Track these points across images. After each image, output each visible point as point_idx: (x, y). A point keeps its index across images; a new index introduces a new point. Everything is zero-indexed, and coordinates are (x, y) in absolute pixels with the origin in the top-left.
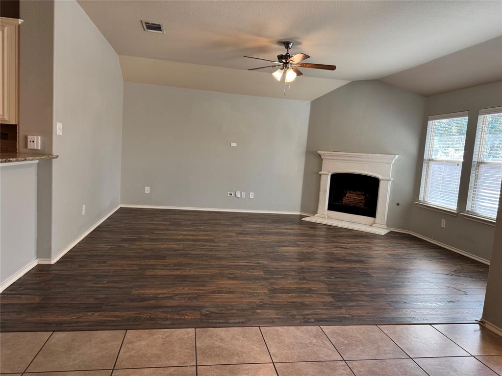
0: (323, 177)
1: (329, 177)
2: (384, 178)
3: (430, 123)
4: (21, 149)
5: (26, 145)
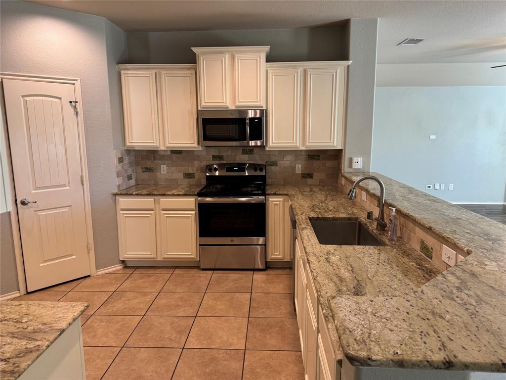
4: (345, 168)
5: (351, 165)
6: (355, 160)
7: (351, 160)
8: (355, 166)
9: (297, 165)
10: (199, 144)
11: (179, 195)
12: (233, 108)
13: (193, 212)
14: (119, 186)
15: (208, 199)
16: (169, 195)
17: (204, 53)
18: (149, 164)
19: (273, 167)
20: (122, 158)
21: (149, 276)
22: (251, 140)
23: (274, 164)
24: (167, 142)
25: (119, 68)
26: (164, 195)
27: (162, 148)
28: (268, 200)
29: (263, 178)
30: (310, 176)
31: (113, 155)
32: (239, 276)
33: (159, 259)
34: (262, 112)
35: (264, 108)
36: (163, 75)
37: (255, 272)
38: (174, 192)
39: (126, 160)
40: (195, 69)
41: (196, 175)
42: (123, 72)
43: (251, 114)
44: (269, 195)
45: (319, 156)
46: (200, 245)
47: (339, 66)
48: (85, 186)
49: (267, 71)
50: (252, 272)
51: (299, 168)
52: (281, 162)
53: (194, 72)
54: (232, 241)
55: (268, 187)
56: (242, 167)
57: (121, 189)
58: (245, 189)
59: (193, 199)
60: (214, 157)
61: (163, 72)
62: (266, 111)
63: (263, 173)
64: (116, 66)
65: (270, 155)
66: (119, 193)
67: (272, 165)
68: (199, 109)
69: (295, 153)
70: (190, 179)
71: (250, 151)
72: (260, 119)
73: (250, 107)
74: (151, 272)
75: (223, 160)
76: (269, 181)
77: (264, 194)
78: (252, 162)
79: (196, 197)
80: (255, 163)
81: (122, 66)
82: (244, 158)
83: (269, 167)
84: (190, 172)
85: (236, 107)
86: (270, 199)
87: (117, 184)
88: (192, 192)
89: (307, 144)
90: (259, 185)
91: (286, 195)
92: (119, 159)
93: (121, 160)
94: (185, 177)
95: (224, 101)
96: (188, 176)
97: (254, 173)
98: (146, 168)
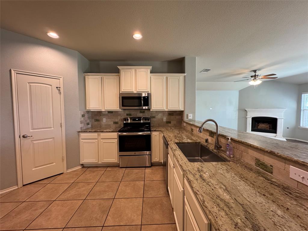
0: (248, 119)
1: (251, 118)
2: (279, 118)
3: (303, 95)
4: (185, 119)
5: (187, 118)
6: (189, 115)
7: (187, 115)
8: (189, 118)
9: (164, 118)
10: (120, 108)
11: (110, 132)
12: (136, 92)
13: (117, 140)
14: (81, 128)
15: (125, 134)
16: (105, 132)
17: (123, 69)
18: (98, 118)
19: (153, 119)
20: (84, 115)
21: (94, 172)
22: (144, 106)
23: (154, 117)
24: (105, 107)
25: (85, 75)
26: (103, 132)
27: (103, 110)
28: (152, 134)
29: (149, 124)
30: (170, 122)
31: (79, 113)
32: (139, 170)
33: (100, 163)
34: (148, 94)
35: (150, 92)
36: (105, 78)
37: (146, 168)
38: (108, 130)
39: (86, 116)
40: (119, 76)
41: (119, 122)
42: (86, 77)
43: (143, 95)
44: (152, 131)
45: (173, 114)
46: (120, 156)
47: (181, 76)
48: (63, 128)
49: (151, 77)
50: (144, 168)
51: (165, 119)
52: (157, 117)
53: (119, 77)
54: (135, 153)
55: (151, 128)
56: (140, 119)
57: (83, 129)
58: (141, 129)
59: (117, 134)
60: (127, 115)
61: (105, 77)
62: (151, 94)
63: (149, 122)
64: (83, 74)
65: (152, 114)
66: (81, 131)
67: (153, 118)
68: (120, 92)
69: (163, 112)
70: (116, 125)
71: (143, 111)
72: (148, 97)
73: (143, 92)
74: (95, 169)
75: (131, 116)
76: (152, 125)
77: (150, 131)
78: (144, 117)
79: (118, 132)
80: (146, 117)
81: (86, 74)
82: (141, 115)
83: (152, 119)
84: (116, 121)
85: (137, 92)
86: (153, 133)
87: (80, 127)
88: (116, 130)
89: (169, 108)
90: (148, 126)
91: (160, 131)
92: (82, 115)
93: (83, 116)
94: (114, 124)
95: (132, 89)
96: (116, 123)
97: (145, 121)
98: (96, 120)
